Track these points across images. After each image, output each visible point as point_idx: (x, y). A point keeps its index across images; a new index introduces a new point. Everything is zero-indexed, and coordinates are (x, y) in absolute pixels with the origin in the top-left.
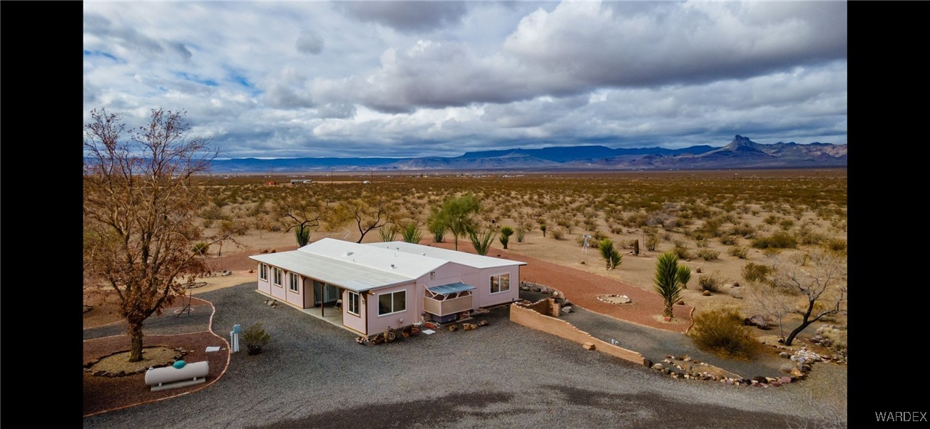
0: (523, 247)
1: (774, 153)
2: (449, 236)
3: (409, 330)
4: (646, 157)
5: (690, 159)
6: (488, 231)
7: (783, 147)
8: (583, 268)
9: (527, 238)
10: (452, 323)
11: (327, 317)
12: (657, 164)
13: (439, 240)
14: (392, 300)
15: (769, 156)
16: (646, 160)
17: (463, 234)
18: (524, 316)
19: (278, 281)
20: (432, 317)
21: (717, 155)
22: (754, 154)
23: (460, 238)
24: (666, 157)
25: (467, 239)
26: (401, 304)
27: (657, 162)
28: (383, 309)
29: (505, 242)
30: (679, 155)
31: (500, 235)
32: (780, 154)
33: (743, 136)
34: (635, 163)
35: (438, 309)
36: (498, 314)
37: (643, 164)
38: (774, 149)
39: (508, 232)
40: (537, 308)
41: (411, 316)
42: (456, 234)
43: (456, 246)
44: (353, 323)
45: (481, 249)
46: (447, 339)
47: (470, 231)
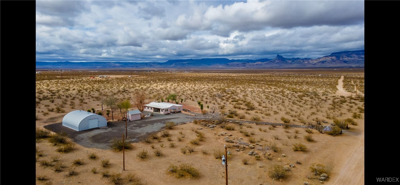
0: (185, 103)
1: (291, 62)
2: (170, 100)
3: (169, 113)
4: (243, 63)
5: (260, 64)
6: (178, 99)
7: (294, 60)
8: (195, 106)
9: (186, 101)
10: (174, 113)
11: (158, 113)
12: (247, 66)
13: (168, 101)
14: (167, 110)
15: (289, 63)
16: (243, 64)
17: (174, 100)
18: (183, 112)
19: (148, 108)
20: (171, 112)
21: (270, 62)
22: (284, 63)
23: (173, 101)
24: (251, 63)
25: (174, 101)
26: (168, 111)
27: (247, 65)
28: (166, 111)
29: (182, 102)
30: (256, 62)
31: (181, 100)
32: (293, 63)
33: (280, 55)
34: (239, 65)
35: (172, 111)
36: (180, 112)
37: (242, 66)
38: (291, 60)
39: (182, 100)
40: (185, 111)
41: (169, 112)
42: (172, 100)
43: (172, 103)
44: (162, 113)
45: (177, 103)
46: (173, 114)
47: (175, 100)
